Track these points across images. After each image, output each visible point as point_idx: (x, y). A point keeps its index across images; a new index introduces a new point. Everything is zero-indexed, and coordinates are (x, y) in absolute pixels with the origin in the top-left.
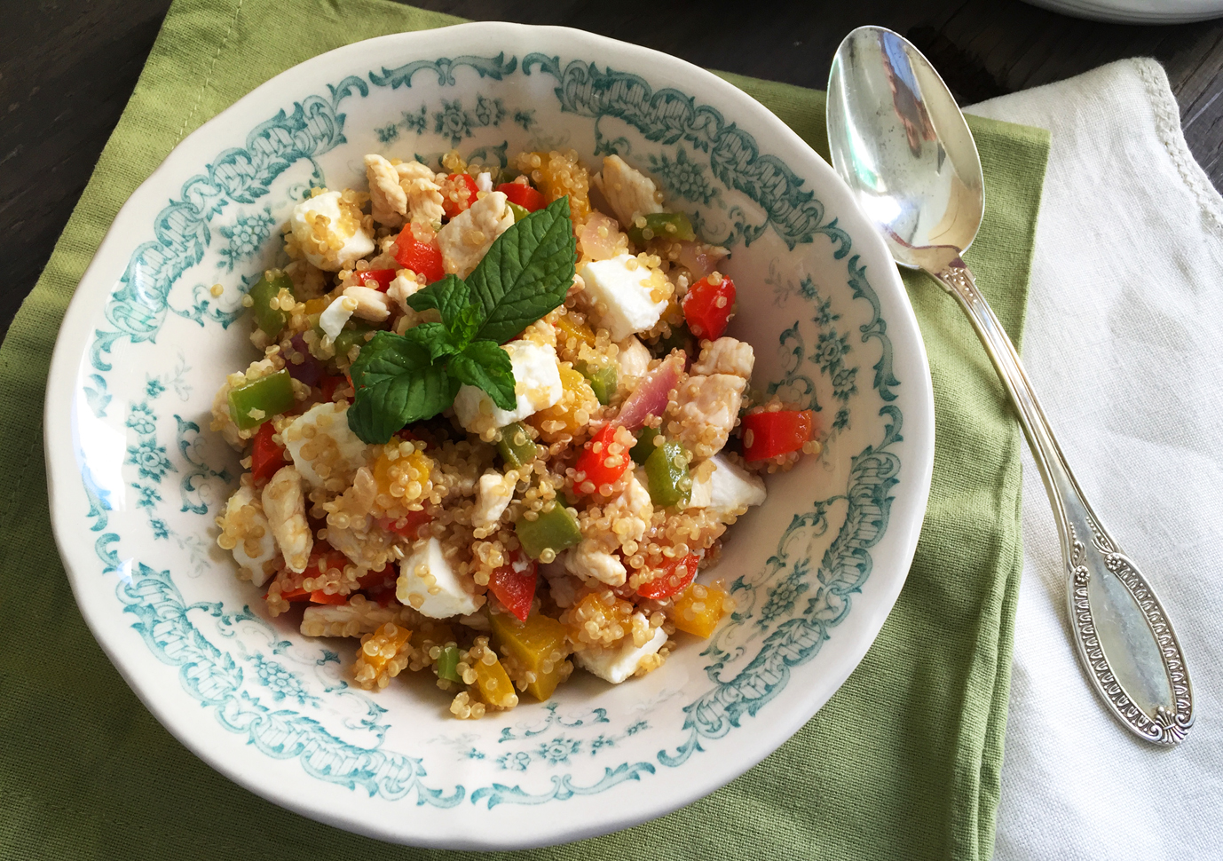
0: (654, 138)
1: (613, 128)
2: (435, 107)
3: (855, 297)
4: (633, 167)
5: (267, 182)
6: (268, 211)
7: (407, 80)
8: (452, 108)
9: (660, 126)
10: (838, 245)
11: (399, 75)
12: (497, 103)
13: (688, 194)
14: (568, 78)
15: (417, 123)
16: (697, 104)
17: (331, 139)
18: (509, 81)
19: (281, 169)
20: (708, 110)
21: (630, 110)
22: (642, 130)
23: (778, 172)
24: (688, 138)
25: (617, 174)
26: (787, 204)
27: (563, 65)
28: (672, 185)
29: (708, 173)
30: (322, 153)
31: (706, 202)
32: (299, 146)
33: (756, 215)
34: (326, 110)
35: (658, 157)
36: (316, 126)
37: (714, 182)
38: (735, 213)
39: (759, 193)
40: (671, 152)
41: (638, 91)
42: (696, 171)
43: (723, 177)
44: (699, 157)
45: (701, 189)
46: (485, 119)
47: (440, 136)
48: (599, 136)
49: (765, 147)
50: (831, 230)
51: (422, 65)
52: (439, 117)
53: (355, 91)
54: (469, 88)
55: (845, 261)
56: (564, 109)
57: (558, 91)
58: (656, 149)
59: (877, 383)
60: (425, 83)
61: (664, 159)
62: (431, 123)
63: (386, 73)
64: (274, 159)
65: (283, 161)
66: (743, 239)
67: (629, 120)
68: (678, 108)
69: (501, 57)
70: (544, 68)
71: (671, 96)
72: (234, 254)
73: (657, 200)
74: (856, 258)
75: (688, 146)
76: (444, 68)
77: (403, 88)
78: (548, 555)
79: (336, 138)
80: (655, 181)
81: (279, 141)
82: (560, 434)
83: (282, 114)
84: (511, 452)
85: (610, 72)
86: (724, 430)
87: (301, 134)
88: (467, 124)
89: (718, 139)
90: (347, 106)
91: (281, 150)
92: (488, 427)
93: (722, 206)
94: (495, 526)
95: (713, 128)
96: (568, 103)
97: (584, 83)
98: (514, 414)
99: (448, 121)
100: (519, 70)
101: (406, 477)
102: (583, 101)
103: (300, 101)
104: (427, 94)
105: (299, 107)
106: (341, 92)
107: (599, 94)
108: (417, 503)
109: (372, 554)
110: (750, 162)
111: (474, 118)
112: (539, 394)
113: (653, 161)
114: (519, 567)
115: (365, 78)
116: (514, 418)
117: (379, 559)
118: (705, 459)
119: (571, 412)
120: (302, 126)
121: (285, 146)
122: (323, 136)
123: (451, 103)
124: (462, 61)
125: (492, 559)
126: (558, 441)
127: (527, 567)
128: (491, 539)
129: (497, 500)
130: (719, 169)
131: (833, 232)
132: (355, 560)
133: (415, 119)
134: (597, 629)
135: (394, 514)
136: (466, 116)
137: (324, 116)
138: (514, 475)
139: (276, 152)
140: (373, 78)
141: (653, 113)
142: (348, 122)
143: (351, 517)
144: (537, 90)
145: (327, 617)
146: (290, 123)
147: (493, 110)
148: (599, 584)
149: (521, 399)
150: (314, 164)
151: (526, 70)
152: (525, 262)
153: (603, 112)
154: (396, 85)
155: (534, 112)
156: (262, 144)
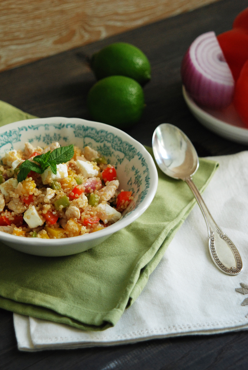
0: (98, 141)
1: (88, 140)
2: (43, 135)
3: (143, 166)
4: (92, 149)
7: (37, 128)
8: (48, 136)
9: (99, 138)
10: (140, 156)
11: (35, 127)
12: (59, 135)
13: (106, 155)
14: (77, 129)
15: (38, 139)
16: (108, 132)
17: (17, 139)
18: (62, 129)
19: (3, 145)
20: (111, 133)
21: (92, 135)
22: (95, 140)
23: (127, 145)
24: (106, 140)
25: (88, 150)
26: (129, 151)
27: (76, 126)
28: (102, 153)
29: (111, 148)
30: (14, 142)
31: (111, 156)
32: (9, 140)
33: (122, 155)
34: (17, 133)
35: (99, 146)
37: (112, 150)
38: (117, 157)
39: (122, 150)
40: (102, 145)
41: (94, 132)
42: (108, 148)
43: (114, 149)
44: (109, 145)
45: (109, 153)
46: (56, 139)
47: (44, 143)
48: (84, 143)
49: (124, 140)
50: (138, 154)
51: (42, 125)
52: (44, 138)
53: (24, 130)
54: (52, 131)
55: (141, 160)
56: (76, 136)
57: (74, 132)
58: (99, 144)
59: (146, 180)
60: (42, 129)
61: (100, 147)
62: (42, 139)
63: (32, 126)
64: (3, 142)
65: (5, 143)
66: (119, 163)
67: (92, 138)
68: (104, 134)
69: (60, 125)
70: (71, 126)
71: (102, 131)
73: (98, 156)
74: (143, 158)
75: (106, 142)
76: (47, 126)
77: (36, 130)
78: (61, 206)
79: (18, 140)
80: (98, 152)
81: (5, 138)
82: (67, 187)
83: (6, 132)
84: (54, 186)
85: (87, 127)
86: (109, 195)
87: (10, 137)
88: (51, 140)
89: (113, 140)
90: (22, 132)
91: (5, 140)
92: (50, 178)
93: (114, 156)
94: (49, 200)
95: (112, 137)
96: (77, 135)
97: (81, 130)
98: (56, 176)
99: (46, 139)
100: (65, 127)
101: (30, 185)
102: (80, 134)
103: (11, 130)
104: (42, 132)
105: (10, 131)
106: (21, 129)
107: (84, 132)
108: (31, 191)
109: (19, 207)
110: (120, 144)
111: (53, 139)
112: (62, 174)
113: (98, 147)
114: (54, 213)
115: (27, 127)
116: (56, 177)
117: (20, 209)
118: (104, 200)
119: (70, 182)
120: (11, 135)
121: (6, 139)
122: (15, 139)
123: (47, 134)
124: (51, 125)
125: (48, 207)
126: (66, 188)
127: (56, 214)
128: (48, 204)
129: (50, 194)
130: (113, 147)
131: (139, 154)
132: (14, 210)
133: (38, 138)
134: (72, 224)
135: (26, 195)
136: (51, 138)
137: (16, 134)
138: (55, 191)
139: (4, 140)
140: (29, 127)
141: (98, 135)
142: (22, 136)
143: (16, 194)
144: (69, 132)
145: (4, 229)
146: (8, 134)
147: (58, 137)
148: (73, 216)
149: (58, 172)
150: (12, 145)
151: (67, 127)
152: (62, 154)
153: (85, 137)
154: (34, 129)
155: (68, 137)
156: (1, 138)
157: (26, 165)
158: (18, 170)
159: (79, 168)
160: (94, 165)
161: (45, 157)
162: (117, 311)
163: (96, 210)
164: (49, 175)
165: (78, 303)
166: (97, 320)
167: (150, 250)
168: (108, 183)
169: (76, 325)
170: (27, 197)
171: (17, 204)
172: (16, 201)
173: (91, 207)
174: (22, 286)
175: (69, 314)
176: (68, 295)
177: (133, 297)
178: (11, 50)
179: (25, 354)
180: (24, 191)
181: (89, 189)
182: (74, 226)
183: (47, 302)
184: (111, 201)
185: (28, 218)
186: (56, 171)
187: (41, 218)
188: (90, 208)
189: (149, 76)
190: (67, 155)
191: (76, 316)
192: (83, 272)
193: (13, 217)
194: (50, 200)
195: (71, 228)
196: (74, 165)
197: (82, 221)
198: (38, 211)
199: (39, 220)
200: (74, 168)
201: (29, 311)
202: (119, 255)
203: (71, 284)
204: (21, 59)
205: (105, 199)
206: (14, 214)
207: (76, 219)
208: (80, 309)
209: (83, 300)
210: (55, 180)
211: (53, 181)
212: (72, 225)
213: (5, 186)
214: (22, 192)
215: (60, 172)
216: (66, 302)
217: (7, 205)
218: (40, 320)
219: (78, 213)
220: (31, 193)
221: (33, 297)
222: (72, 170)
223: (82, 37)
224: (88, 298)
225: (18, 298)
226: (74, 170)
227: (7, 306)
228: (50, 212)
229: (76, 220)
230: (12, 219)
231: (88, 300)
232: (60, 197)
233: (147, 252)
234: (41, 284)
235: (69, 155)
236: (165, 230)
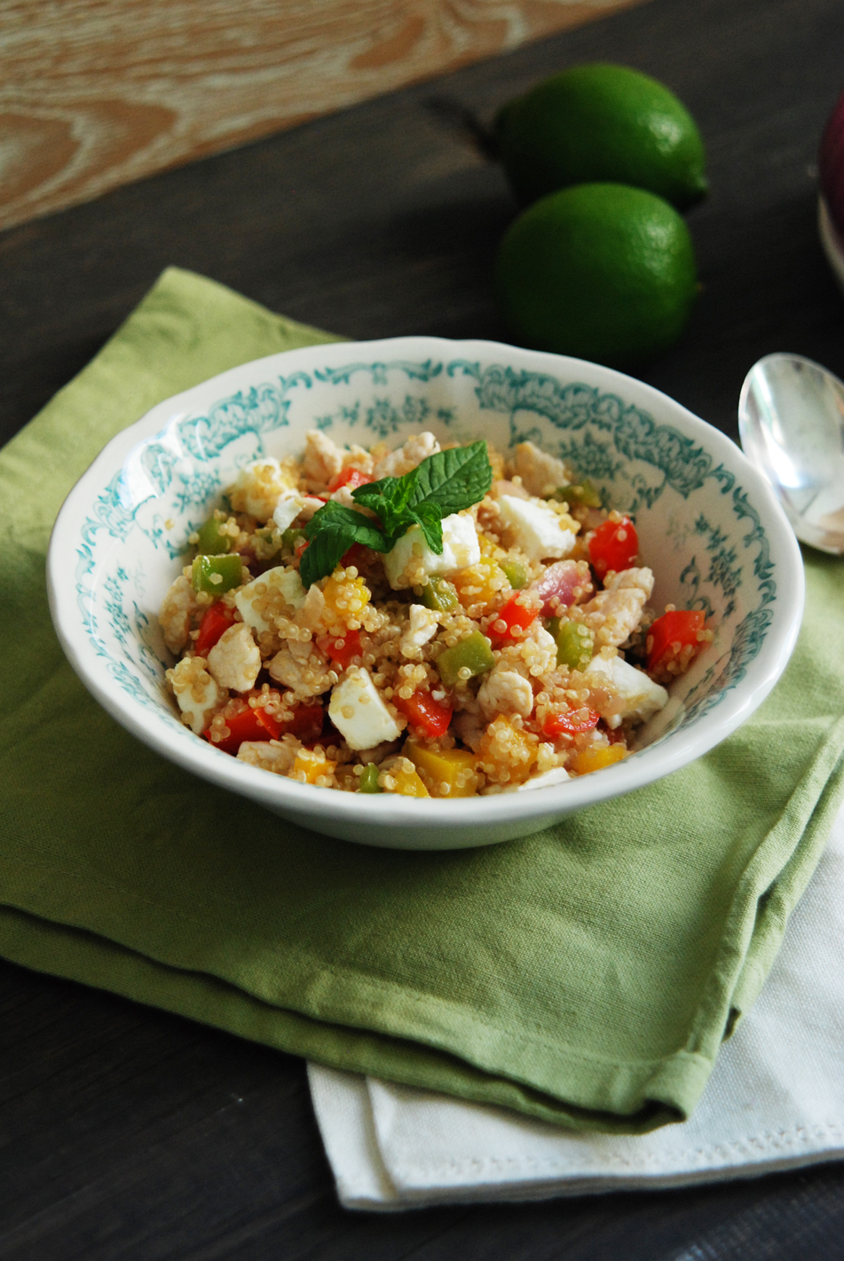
0: (563, 425)
1: (525, 420)
2: (368, 403)
3: (739, 517)
4: (544, 451)
5: (220, 447)
6: (217, 472)
7: (346, 378)
8: (383, 405)
9: (568, 414)
10: (724, 482)
11: (339, 374)
12: (423, 402)
13: (595, 472)
14: (487, 379)
15: (351, 415)
16: (601, 393)
17: (276, 418)
18: (434, 381)
19: (231, 438)
20: (611, 397)
21: (542, 403)
22: (553, 419)
23: (672, 437)
24: (594, 421)
25: (529, 457)
26: (681, 462)
27: (483, 369)
28: (580, 467)
29: (612, 449)
30: (267, 431)
31: (612, 476)
32: (250, 422)
33: (654, 477)
34: (275, 396)
35: (567, 442)
36: (266, 408)
37: (616, 456)
38: (637, 481)
39: (657, 457)
40: (579, 436)
41: (548, 389)
42: (602, 449)
43: (625, 451)
44: (604, 437)
45: (606, 466)
46: (410, 416)
47: (368, 430)
48: (514, 429)
49: (660, 419)
50: (718, 473)
51: (361, 367)
52: (370, 412)
53: (302, 383)
54: (398, 388)
55: (730, 494)
56: (482, 405)
57: (478, 391)
58: (565, 435)
59: (757, 570)
60: (362, 382)
61: (573, 444)
62: (363, 416)
63: (329, 371)
64: (228, 429)
65: (235, 432)
66: (645, 502)
67: (541, 412)
68: (584, 398)
69: (427, 365)
70: (467, 371)
71: (577, 389)
72: (186, 500)
73: (566, 476)
74: (739, 490)
75: (593, 429)
76: (379, 370)
77: (342, 384)
78: (465, 672)
79: (280, 420)
80: (565, 463)
81: (235, 415)
82: (476, 598)
83: (239, 394)
84: (436, 595)
85: (524, 373)
86: (625, 625)
87: (252, 412)
88: (394, 419)
89: (620, 419)
90: (293, 394)
91: (235, 423)
92: (419, 566)
93: (625, 476)
94: (420, 649)
95: (615, 411)
96: (486, 401)
97: (501, 383)
98: (440, 560)
99: (377, 416)
100: (444, 373)
101: (350, 594)
102: (500, 399)
103: (255, 385)
104: (362, 390)
105: (254, 391)
106: (289, 383)
107: (514, 391)
108: (356, 619)
109: (310, 675)
110: (648, 434)
111: (401, 415)
112: (462, 552)
113: (563, 446)
114: (438, 695)
115: (311, 373)
116: (440, 565)
117: (317, 683)
118: (607, 645)
119: (487, 581)
120: (255, 406)
121: (239, 420)
122: (270, 416)
123: (381, 400)
124: (394, 365)
125: (416, 674)
126: (475, 603)
127: (446, 697)
128: (416, 662)
129: (423, 624)
130: (622, 444)
131: (720, 473)
132: (294, 686)
133: (349, 411)
134: (506, 738)
135: (335, 631)
136: (394, 412)
137: (273, 400)
138: (437, 615)
139: (231, 423)
140: (318, 374)
141: (563, 404)
142: (292, 408)
143: (300, 628)
144: (459, 390)
145: (259, 752)
146: (246, 402)
147: (419, 408)
148: (508, 708)
149: (446, 545)
150: (260, 439)
151: (451, 373)
152: (451, 476)
153: (518, 407)
154: (336, 381)
155: (455, 408)
156: (221, 415)
157: (333, 522)
158: (295, 537)
159: (510, 526)
160: (558, 514)
161: (398, 492)
162: (694, 1062)
163: (588, 685)
164: (417, 556)
165: (538, 1026)
166: (620, 1094)
167: (782, 826)
168: (612, 578)
169: (542, 1110)
170: (339, 637)
171: (303, 662)
172: (301, 655)
173: (568, 673)
174: (332, 962)
175: (512, 1070)
176: (502, 995)
177: (742, 1006)
178: (210, 92)
179: (365, 1220)
180: (330, 616)
181: (552, 605)
182: (513, 743)
183: (426, 1022)
184: (628, 646)
185: (346, 716)
186: (441, 542)
187: (391, 714)
188: (563, 677)
189: (702, 183)
190: (468, 481)
191: (538, 1079)
192: (544, 907)
193: (289, 708)
194: (424, 648)
195: (504, 751)
196: (492, 515)
197: (539, 725)
198: (380, 688)
199: (387, 722)
200: (490, 526)
201: (366, 1057)
202: (666, 842)
203: (507, 954)
204: (241, 122)
205: (611, 640)
206: (295, 700)
207: (519, 716)
208: (550, 1048)
209: (558, 1015)
210: (436, 575)
211: (430, 577)
212: (508, 741)
213: (256, 597)
214: (322, 621)
215: (454, 547)
216: (496, 1021)
217: (267, 665)
218: (409, 1090)
219: (525, 698)
220: (354, 625)
221: (374, 1005)
222: (483, 533)
223: (446, 41)
224: (573, 1008)
225: (323, 1008)
226: (493, 531)
227: (283, 1036)
228: (424, 691)
229: (517, 720)
230: (288, 716)
231: (574, 1013)
232: (459, 638)
233: (771, 833)
234: (399, 956)
235: (476, 479)
236: (825, 751)
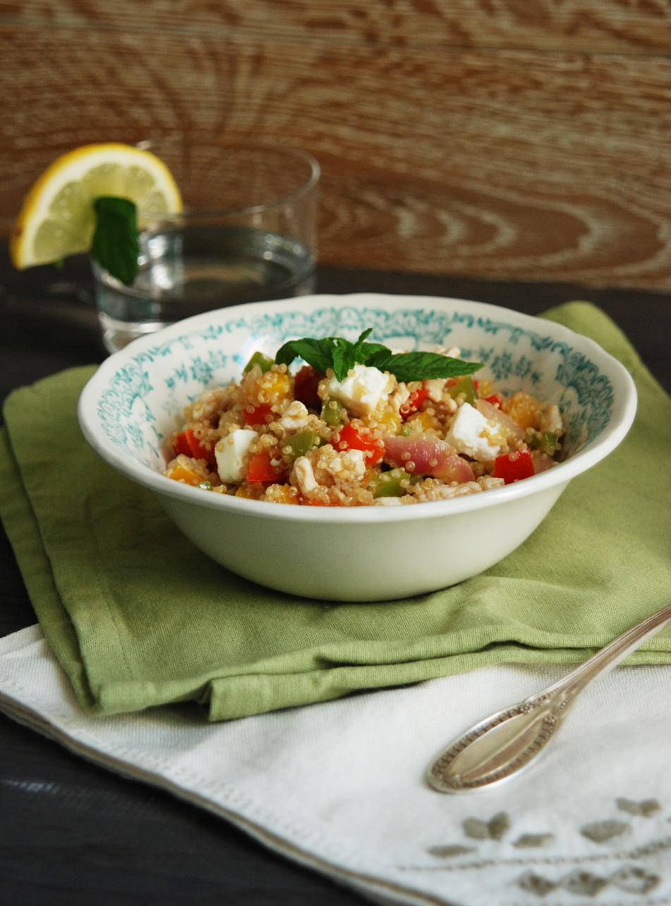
1: (570, 395)
2: (499, 352)
5: (385, 337)
7: (495, 330)
8: (507, 357)
9: (587, 395)
11: (493, 326)
12: (530, 364)
14: (569, 360)
15: (484, 356)
18: (541, 351)
19: (397, 335)
21: (582, 384)
22: (580, 397)
24: (593, 402)
27: (572, 353)
30: (425, 342)
32: (417, 331)
34: (444, 323)
36: (433, 327)
41: (590, 376)
46: (518, 371)
47: (491, 372)
51: (508, 327)
52: (497, 359)
53: (466, 322)
54: (523, 348)
56: (556, 377)
57: (560, 367)
58: (577, 408)
60: (503, 337)
62: (492, 360)
63: (489, 322)
64: (399, 329)
65: (402, 332)
67: (578, 391)
68: (600, 385)
69: (545, 340)
70: (562, 351)
76: (517, 333)
77: (490, 334)
78: (287, 449)
80: (563, 424)
81: (409, 322)
83: (421, 312)
84: (324, 407)
85: (588, 362)
87: (422, 326)
88: (509, 370)
90: (456, 326)
91: (406, 326)
94: (286, 430)
96: (560, 375)
97: (574, 365)
98: (339, 387)
99: (500, 363)
100: (550, 348)
102: (567, 376)
103: (436, 311)
104: (499, 343)
105: (432, 314)
106: (458, 318)
107: (576, 372)
111: (514, 368)
112: (359, 391)
113: (570, 416)
114: (274, 462)
115: (476, 318)
116: (339, 390)
120: (427, 323)
121: (410, 326)
122: (433, 334)
123: (508, 353)
124: (528, 333)
127: (278, 466)
135: (252, 399)
136: (511, 365)
138: (312, 420)
139: (403, 326)
140: (480, 321)
142: (450, 334)
146: (422, 317)
147: (525, 367)
151: (553, 350)
153: (574, 384)
154: (488, 330)
155: (543, 374)
156: (400, 318)
170: (252, 405)
194: (289, 431)
210: (334, 397)
211: (328, 395)
220: (264, 400)
228: (268, 455)
